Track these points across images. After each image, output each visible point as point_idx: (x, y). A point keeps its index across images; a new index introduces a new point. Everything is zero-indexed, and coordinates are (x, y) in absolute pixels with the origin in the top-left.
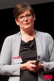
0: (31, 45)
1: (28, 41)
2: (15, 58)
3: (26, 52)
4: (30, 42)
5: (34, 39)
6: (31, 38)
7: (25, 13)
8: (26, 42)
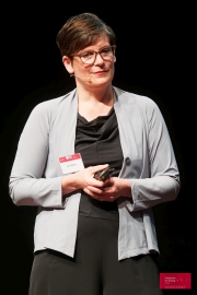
0: (103, 129)
1: (96, 117)
2: (63, 160)
3: (88, 146)
4: (101, 120)
5: (113, 112)
6: (104, 110)
7: (99, 44)
8: (89, 120)
